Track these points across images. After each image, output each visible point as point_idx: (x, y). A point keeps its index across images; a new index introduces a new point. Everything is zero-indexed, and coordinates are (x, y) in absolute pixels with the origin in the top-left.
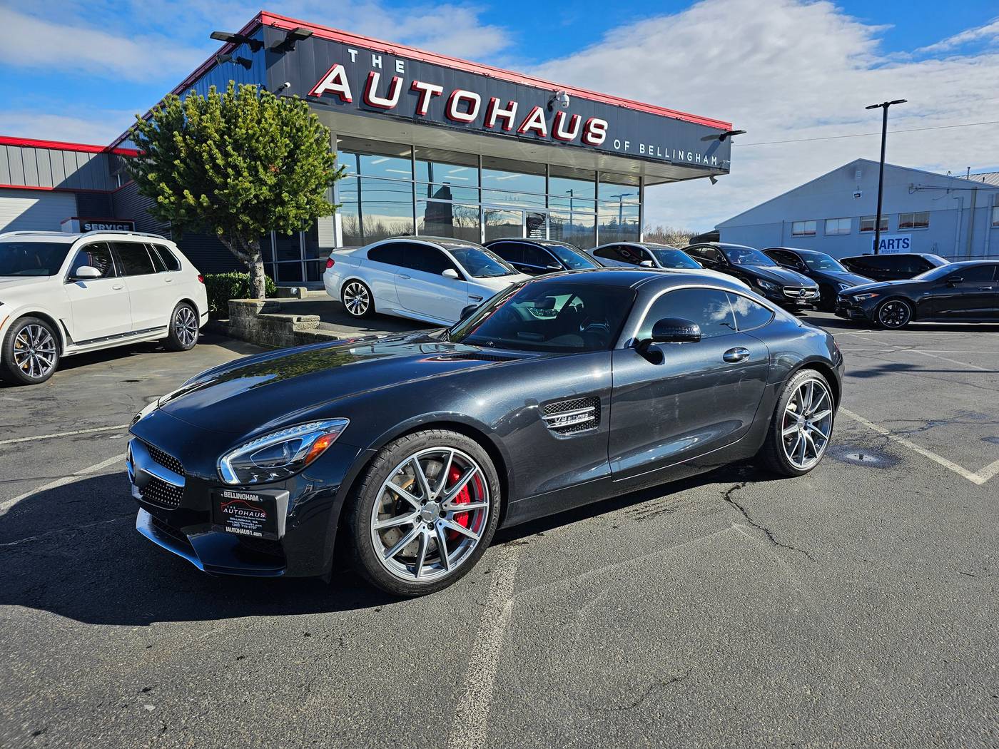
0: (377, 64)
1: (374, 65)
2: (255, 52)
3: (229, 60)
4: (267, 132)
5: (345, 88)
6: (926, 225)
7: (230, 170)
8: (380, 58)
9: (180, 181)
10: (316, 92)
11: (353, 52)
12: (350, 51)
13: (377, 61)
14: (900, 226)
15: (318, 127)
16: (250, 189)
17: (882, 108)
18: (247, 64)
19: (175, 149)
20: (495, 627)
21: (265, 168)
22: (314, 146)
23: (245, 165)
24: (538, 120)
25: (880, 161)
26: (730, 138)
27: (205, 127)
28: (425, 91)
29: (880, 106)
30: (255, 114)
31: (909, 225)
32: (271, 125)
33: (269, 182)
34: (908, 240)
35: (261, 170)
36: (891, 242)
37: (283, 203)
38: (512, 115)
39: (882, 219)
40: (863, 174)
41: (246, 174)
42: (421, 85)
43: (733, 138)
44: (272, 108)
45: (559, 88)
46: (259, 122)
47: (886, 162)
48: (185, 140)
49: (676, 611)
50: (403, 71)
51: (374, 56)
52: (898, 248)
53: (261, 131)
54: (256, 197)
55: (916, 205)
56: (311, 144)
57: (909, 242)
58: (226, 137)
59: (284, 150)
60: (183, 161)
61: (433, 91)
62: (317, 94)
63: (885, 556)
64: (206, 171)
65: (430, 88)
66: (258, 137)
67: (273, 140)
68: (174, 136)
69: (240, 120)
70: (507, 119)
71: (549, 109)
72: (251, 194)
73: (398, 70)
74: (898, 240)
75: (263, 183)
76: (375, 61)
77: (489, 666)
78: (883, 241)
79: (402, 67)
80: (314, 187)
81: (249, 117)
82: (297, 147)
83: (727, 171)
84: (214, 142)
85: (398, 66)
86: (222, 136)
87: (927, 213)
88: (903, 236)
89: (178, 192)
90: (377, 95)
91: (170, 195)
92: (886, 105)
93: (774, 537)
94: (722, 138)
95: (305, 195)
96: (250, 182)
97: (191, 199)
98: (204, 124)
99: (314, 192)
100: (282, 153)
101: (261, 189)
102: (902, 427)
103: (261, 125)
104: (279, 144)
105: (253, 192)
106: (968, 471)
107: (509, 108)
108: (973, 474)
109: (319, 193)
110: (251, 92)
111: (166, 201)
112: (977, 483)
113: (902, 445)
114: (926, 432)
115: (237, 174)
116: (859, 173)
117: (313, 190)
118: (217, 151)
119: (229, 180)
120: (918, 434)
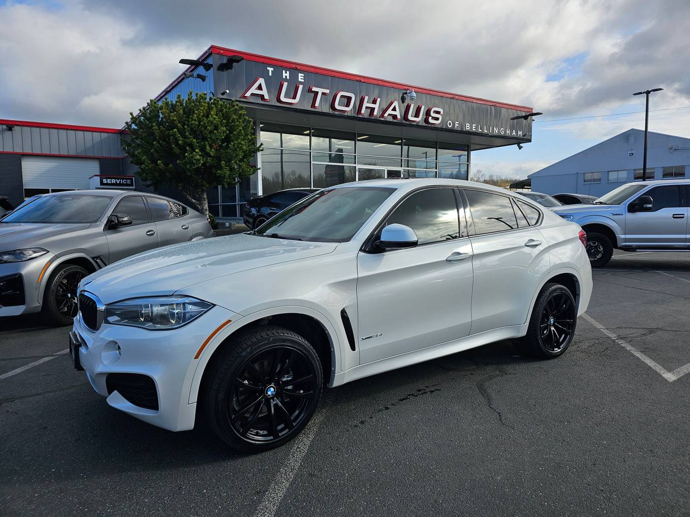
0: (286, 77)
1: (284, 77)
2: (207, 70)
3: (192, 76)
4: (212, 123)
5: (264, 92)
6: (683, 175)
7: (188, 148)
8: (288, 72)
9: (156, 155)
10: (245, 95)
11: (270, 69)
12: (268, 68)
13: (286, 75)
14: (664, 175)
15: (245, 119)
16: (200, 160)
18: (203, 78)
19: (153, 134)
20: (285, 481)
21: (211, 147)
22: (242, 132)
23: (198, 145)
24: (394, 109)
25: (644, 130)
26: (531, 118)
27: (174, 120)
28: (318, 92)
29: (644, 93)
30: (205, 112)
31: (670, 175)
32: (215, 118)
33: (212, 154)
35: (208, 147)
37: (221, 168)
38: (376, 106)
39: (647, 171)
40: (635, 139)
41: (197, 150)
42: (314, 89)
43: (534, 117)
44: (216, 107)
45: (408, 88)
46: (207, 117)
47: (649, 130)
48: (159, 128)
50: (303, 81)
51: (284, 71)
53: (208, 123)
54: (204, 164)
55: (674, 161)
56: (241, 130)
58: (186, 127)
59: (222, 134)
60: (158, 142)
61: (322, 93)
62: (246, 97)
63: (580, 437)
64: (172, 149)
65: (320, 91)
66: (206, 127)
67: (216, 128)
68: (153, 126)
69: (195, 116)
70: (374, 109)
71: (403, 100)
72: (200, 163)
73: (300, 80)
75: (208, 155)
76: (284, 74)
77: (270, 511)
79: (303, 78)
80: (241, 157)
81: (202, 114)
82: (231, 132)
83: (529, 141)
84: (178, 129)
85: (300, 77)
86: (183, 126)
87: (683, 167)
89: (154, 161)
90: (285, 97)
91: (149, 164)
92: (648, 93)
93: (503, 419)
94: (526, 117)
95: (235, 163)
96: (200, 156)
97: (162, 166)
98: (172, 118)
99: (241, 160)
100: (221, 136)
101: (207, 160)
102: (629, 333)
103: (209, 119)
104: (219, 131)
105: (202, 162)
106: (666, 371)
107: (374, 102)
108: (668, 373)
109: (245, 162)
110: (203, 97)
111: (147, 168)
112: (669, 380)
113: (623, 348)
114: (644, 338)
115: (192, 150)
116: (632, 139)
117: (241, 159)
118: (179, 135)
119: (186, 154)
120: (639, 339)
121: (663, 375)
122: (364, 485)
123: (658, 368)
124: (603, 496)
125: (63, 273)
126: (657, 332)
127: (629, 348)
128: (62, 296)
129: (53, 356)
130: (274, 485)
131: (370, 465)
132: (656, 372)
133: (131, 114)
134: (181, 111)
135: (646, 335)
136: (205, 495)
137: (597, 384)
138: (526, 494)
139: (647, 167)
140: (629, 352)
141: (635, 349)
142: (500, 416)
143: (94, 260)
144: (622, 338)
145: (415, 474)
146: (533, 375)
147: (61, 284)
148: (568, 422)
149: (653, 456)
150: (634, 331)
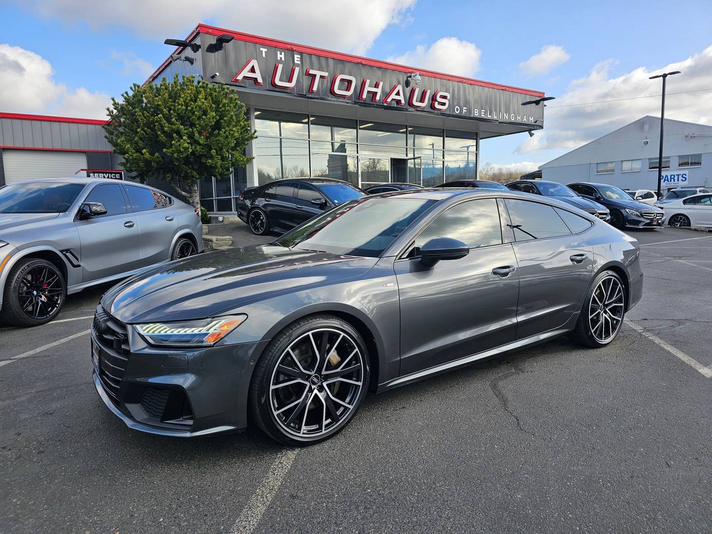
0: (281, 58)
1: (279, 59)
2: (195, 52)
3: (179, 58)
4: (200, 107)
6: (699, 163)
7: (174, 135)
8: (283, 53)
9: (141, 144)
11: (264, 50)
12: (261, 49)
13: (281, 56)
14: (679, 165)
15: (236, 104)
16: (188, 148)
17: (662, 78)
18: (191, 61)
19: (137, 121)
21: (200, 133)
22: (234, 117)
23: (185, 131)
24: (398, 94)
25: (661, 117)
26: (543, 103)
27: (158, 105)
28: (315, 76)
29: (660, 76)
30: (192, 96)
31: (687, 164)
32: (203, 103)
33: (201, 142)
34: (686, 175)
35: (197, 134)
36: (673, 177)
37: (211, 157)
38: (379, 91)
39: (663, 160)
40: (650, 128)
41: (184, 138)
42: (311, 72)
43: (546, 102)
44: (205, 91)
45: (413, 70)
46: (195, 101)
47: (666, 117)
48: (143, 114)
49: (416, 494)
50: (299, 62)
51: (279, 52)
52: (678, 181)
53: (196, 107)
54: (193, 153)
55: (691, 149)
56: (232, 116)
57: (686, 177)
58: (172, 112)
59: (212, 120)
60: (143, 129)
61: (321, 76)
62: (238, 80)
64: (157, 136)
65: (318, 74)
66: (194, 112)
67: (205, 113)
68: (135, 112)
69: (182, 100)
70: (376, 93)
71: (407, 84)
72: (188, 151)
73: (296, 62)
74: (678, 175)
75: (197, 143)
76: (279, 56)
78: (667, 176)
80: (233, 145)
81: (189, 98)
82: (221, 117)
83: (541, 127)
84: (163, 115)
85: (296, 59)
86: (169, 111)
87: (700, 155)
88: (682, 172)
89: (139, 151)
90: (280, 80)
91: (133, 153)
92: (665, 76)
93: (522, 423)
94: (538, 102)
95: (228, 152)
96: (188, 143)
97: (147, 156)
98: (156, 103)
99: (234, 149)
100: (210, 122)
101: (196, 148)
102: (655, 325)
103: (196, 103)
104: (208, 116)
105: (191, 150)
106: (702, 365)
107: (377, 86)
108: (705, 368)
109: (237, 150)
110: (190, 80)
111: (131, 157)
112: (706, 376)
113: (651, 341)
114: (673, 330)
115: (179, 138)
116: (646, 127)
117: (233, 147)
118: (165, 121)
119: (173, 142)
120: (667, 331)
121: (700, 371)
122: (357, 508)
123: (692, 362)
124: (646, 517)
125: (26, 268)
126: (686, 323)
127: (657, 340)
128: (27, 293)
129: (11, 359)
130: (247, 511)
131: (364, 482)
132: (691, 367)
133: (113, 99)
134: (167, 95)
135: (674, 327)
136: (161, 525)
137: (626, 381)
138: (553, 516)
139: (664, 155)
140: (658, 346)
141: (664, 342)
142: (518, 420)
143: (63, 254)
144: (649, 331)
145: (418, 493)
146: (553, 373)
147: (23, 280)
148: (597, 426)
149: (700, 466)
150: (661, 323)
